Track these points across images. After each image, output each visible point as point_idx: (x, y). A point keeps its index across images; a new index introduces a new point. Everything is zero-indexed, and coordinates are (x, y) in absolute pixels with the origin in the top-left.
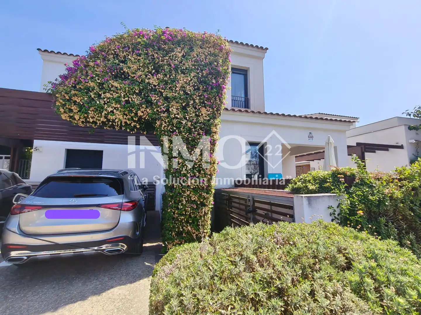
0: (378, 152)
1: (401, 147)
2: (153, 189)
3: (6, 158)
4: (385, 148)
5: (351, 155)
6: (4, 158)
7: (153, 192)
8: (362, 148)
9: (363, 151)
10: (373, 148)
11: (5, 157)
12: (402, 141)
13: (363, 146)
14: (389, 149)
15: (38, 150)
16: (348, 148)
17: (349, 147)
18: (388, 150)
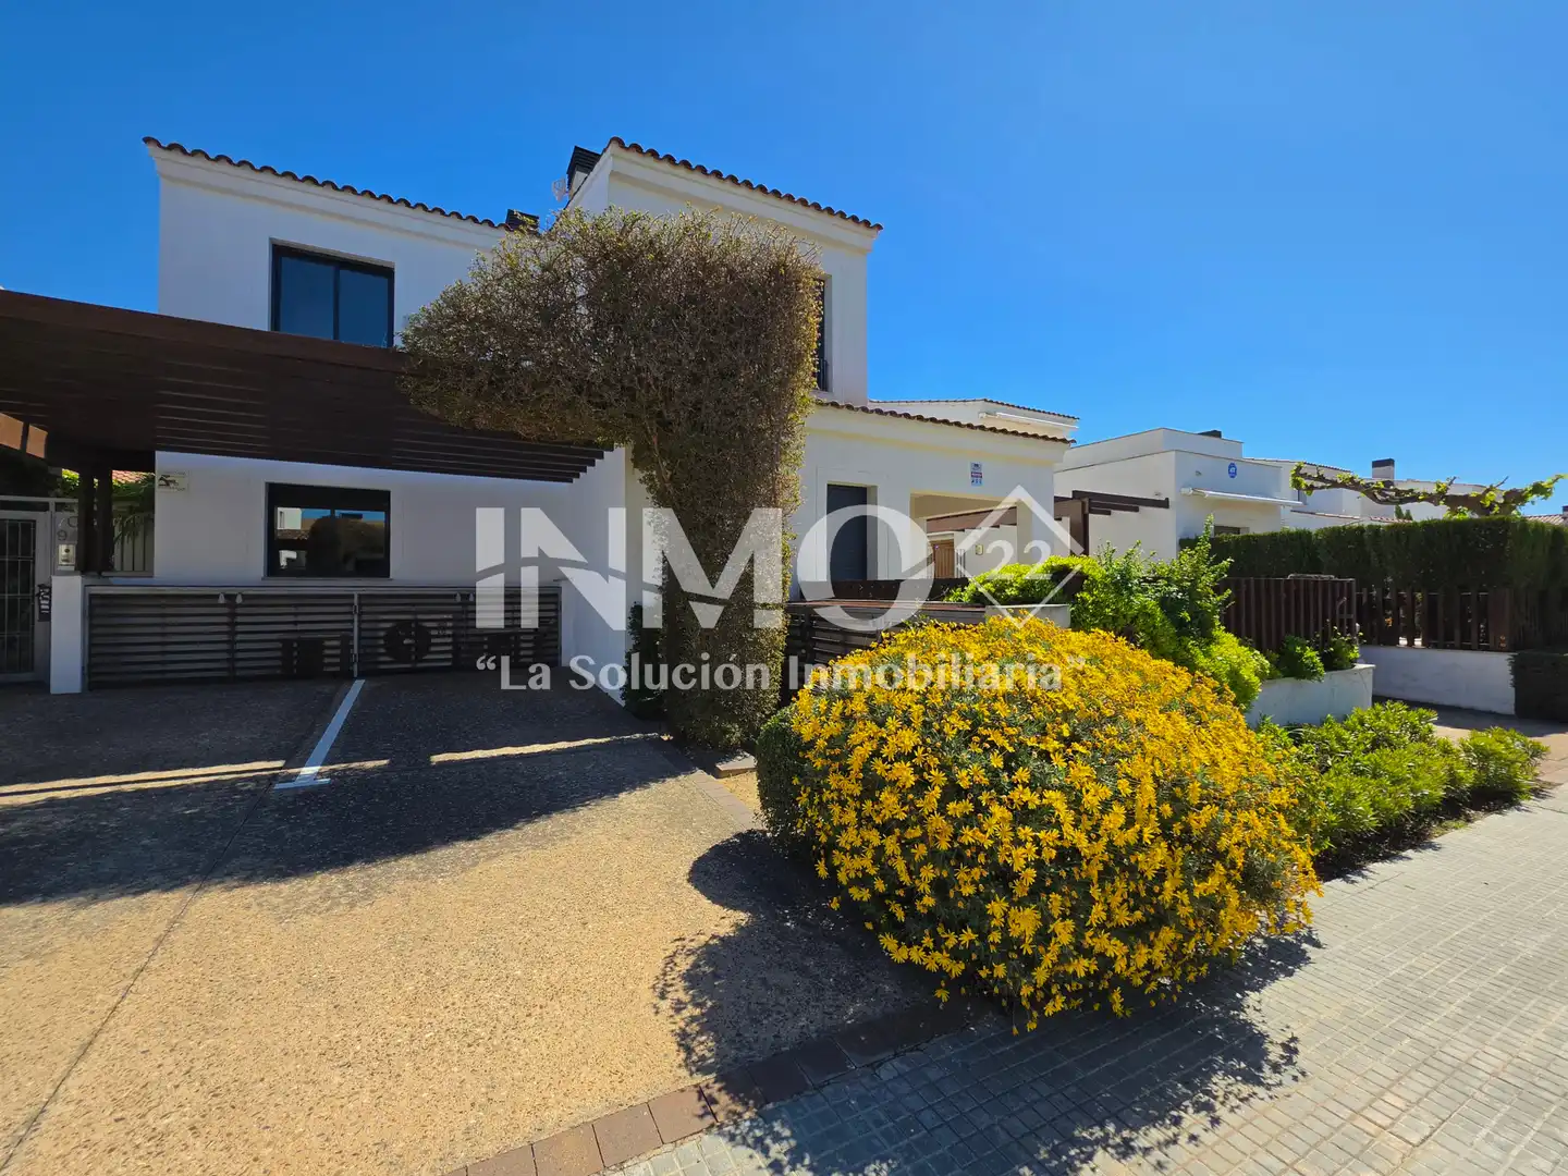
0: (1115, 513)
1: (1164, 504)
2: (553, 607)
3: (60, 507)
4: (1132, 504)
5: (1060, 519)
6: (52, 508)
7: (553, 614)
8: (1083, 504)
9: (1087, 511)
10: (1106, 504)
11: (57, 504)
12: (1167, 491)
13: (1086, 500)
14: (1141, 507)
15: (172, 485)
16: (1055, 501)
17: (1057, 499)
18: (1136, 510)
